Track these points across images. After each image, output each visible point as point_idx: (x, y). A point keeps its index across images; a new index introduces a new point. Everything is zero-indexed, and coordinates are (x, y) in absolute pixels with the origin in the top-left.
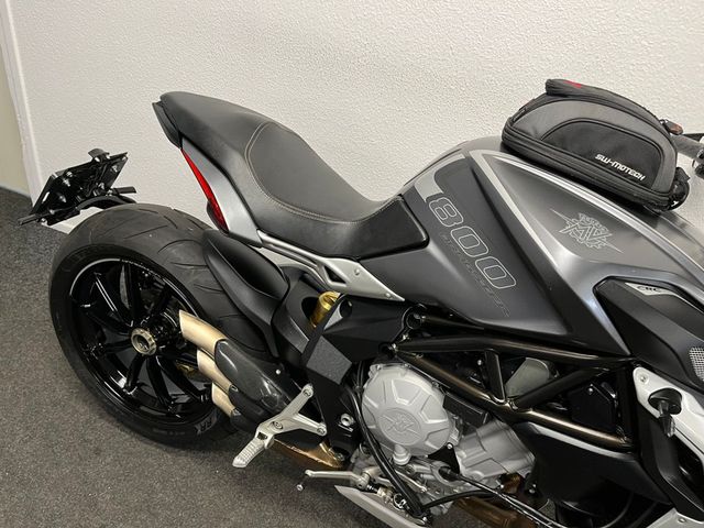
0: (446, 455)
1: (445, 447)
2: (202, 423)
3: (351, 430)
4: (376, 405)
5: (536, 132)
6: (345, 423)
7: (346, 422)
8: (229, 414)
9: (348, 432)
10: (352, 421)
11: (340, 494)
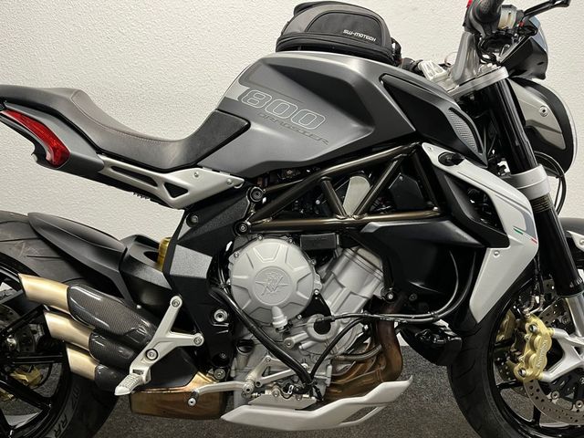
0: (316, 306)
1: (314, 296)
2: (56, 427)
3: (227, 325)
4: (245, 277)
5: (300, 29)
6: (220, 320)
7: (221, 317)
8: (93, 374)
9: (225, 328)
10: (225, 314)
11: (228, 422)
